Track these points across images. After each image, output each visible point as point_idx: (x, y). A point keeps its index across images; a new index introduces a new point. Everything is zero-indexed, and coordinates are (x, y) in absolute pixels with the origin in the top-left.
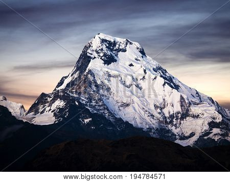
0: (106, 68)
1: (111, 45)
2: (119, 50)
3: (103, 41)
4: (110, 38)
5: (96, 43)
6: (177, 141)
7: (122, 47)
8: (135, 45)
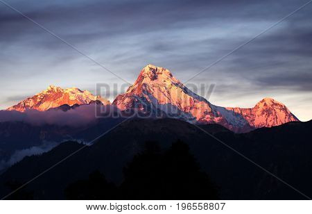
0: (152, 83)
1: (154, 71)
2: (158, 73)
3: (151, 69)
4: (154, 67)
5: (147, 69)
6: (188, 121)
7: (160, 72)
8: (167, 71)
